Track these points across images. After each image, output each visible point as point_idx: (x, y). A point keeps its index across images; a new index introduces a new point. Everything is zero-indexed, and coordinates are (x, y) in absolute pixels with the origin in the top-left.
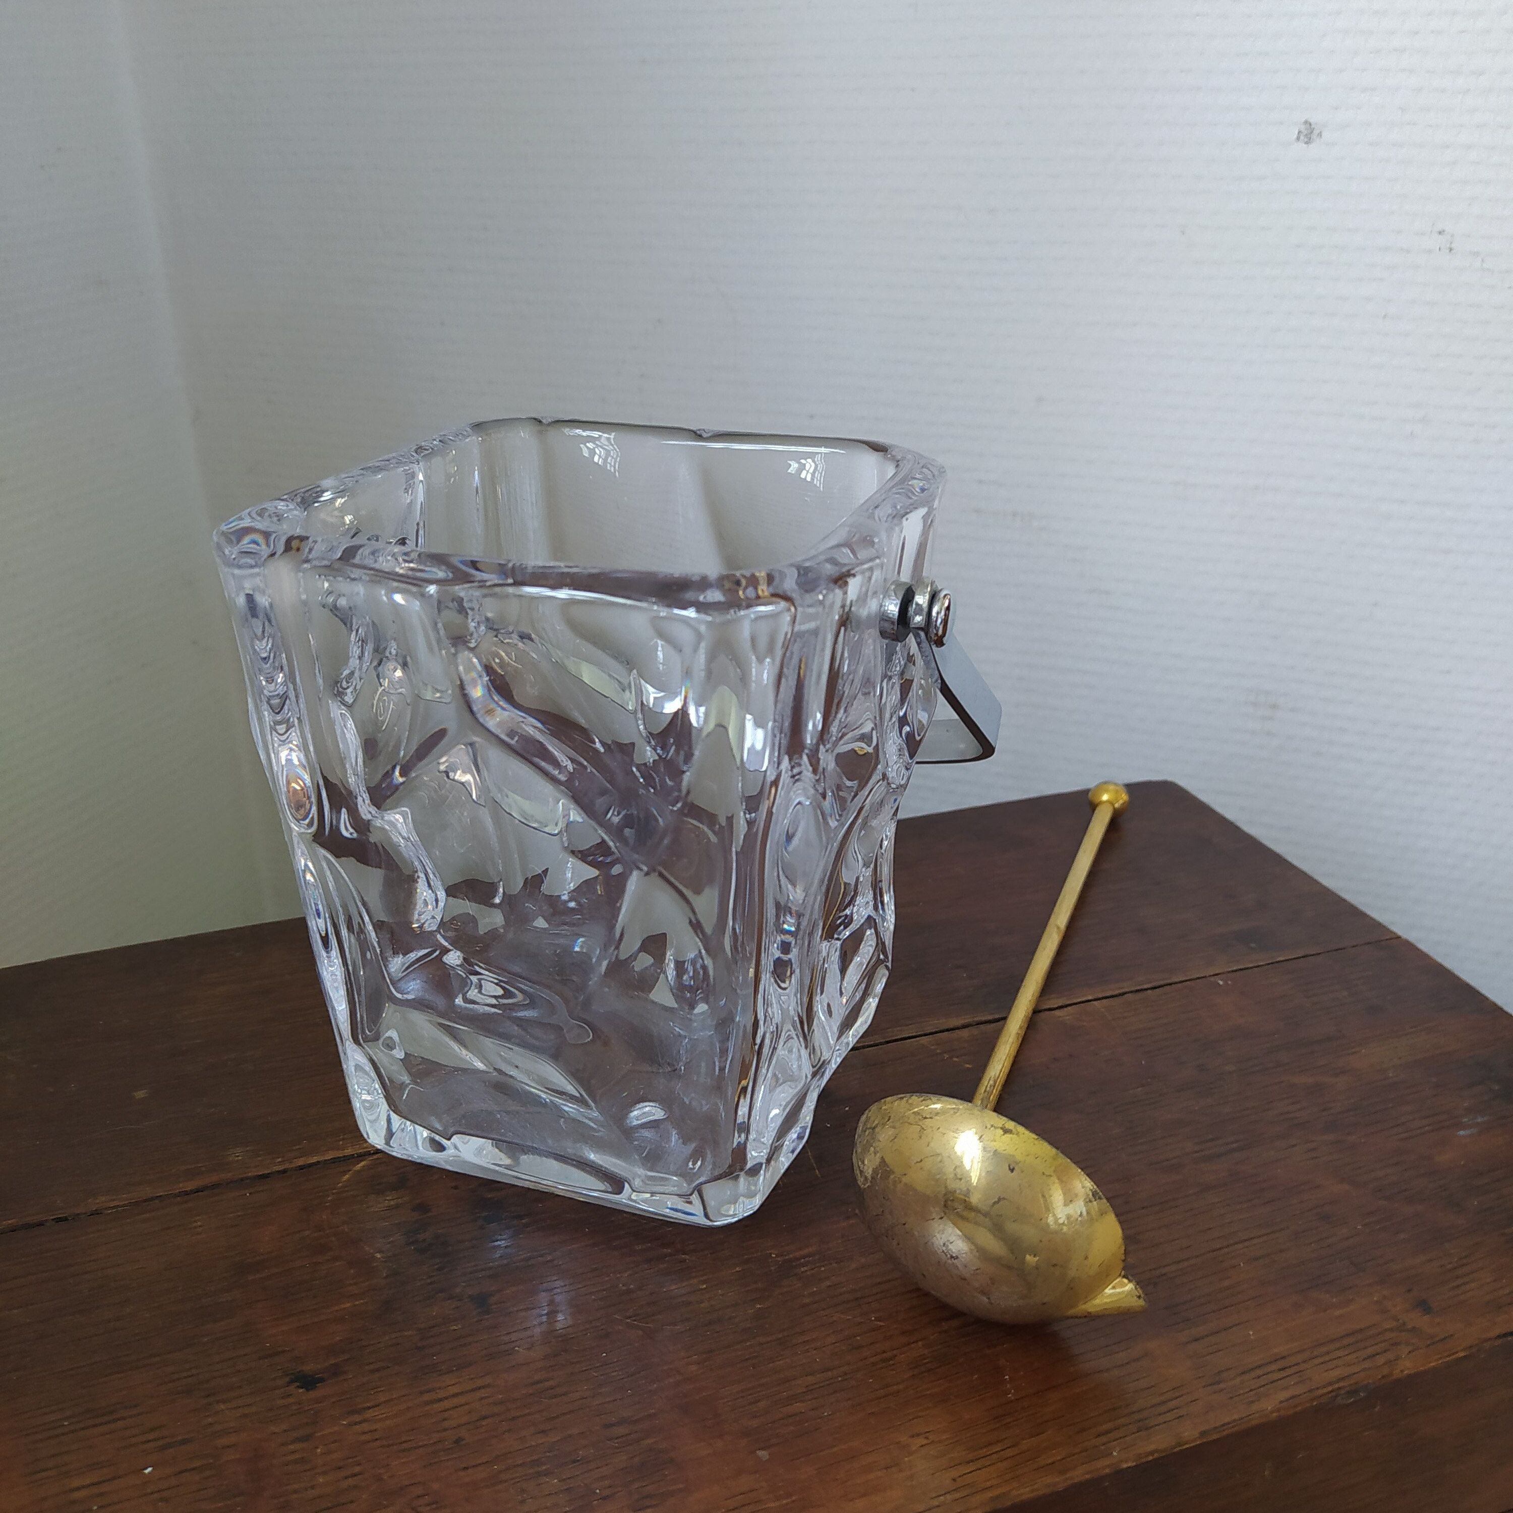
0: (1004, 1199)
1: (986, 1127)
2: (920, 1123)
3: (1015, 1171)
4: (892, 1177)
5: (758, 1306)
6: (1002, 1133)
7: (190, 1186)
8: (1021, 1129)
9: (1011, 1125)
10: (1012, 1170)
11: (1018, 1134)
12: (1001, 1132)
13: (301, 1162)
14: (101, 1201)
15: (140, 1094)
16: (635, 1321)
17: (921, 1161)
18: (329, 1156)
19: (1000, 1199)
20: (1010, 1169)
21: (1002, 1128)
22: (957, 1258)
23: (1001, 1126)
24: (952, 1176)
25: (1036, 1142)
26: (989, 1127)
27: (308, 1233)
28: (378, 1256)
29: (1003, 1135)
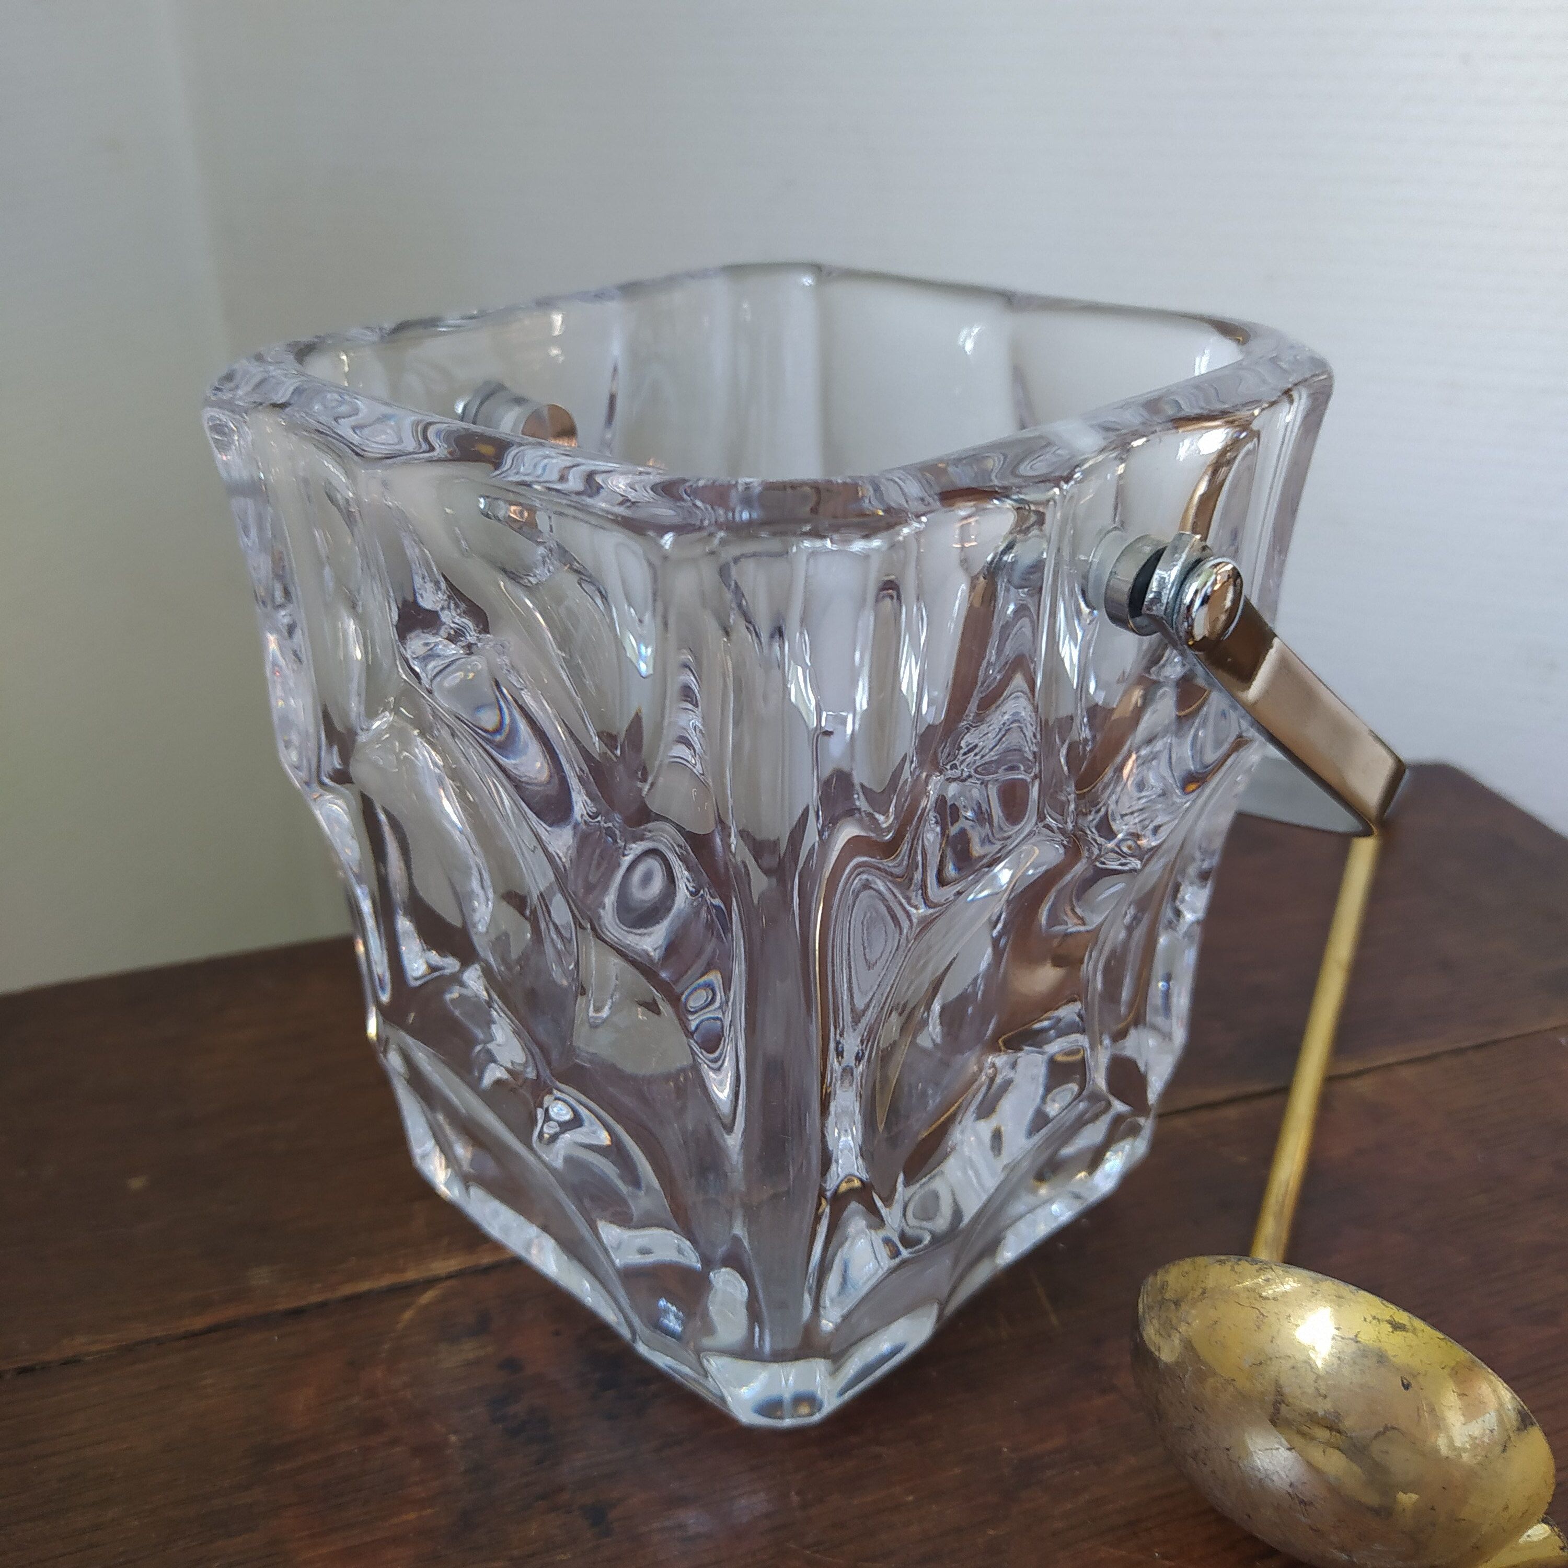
0: (1394, 1428)
1: (1365, 1320)
2: (1257, 1305)
3: (1410, 1389)
4: (1211, 1380)
5: (991, 1532)
6: (1391, 1330)
7: (199, 1323)
8: (1419, 1324)
9: (1403, 1317)
10: (1407, 1386)
11: (1414, 1331)
12: (1389, 1328)
13: (348, 1290)
14: (79, 1344)
15: (136, 1183)
16: (817, 1552)
17: (1261, 1363)
18: (385, 1281)
19: (1387, 1428)
20: (1403, 1384)
21: (1389, 1322)
22: (1311, 1504)
23: (1388, 1318)
24: (1311, 1390)
25: (1442, 1344)
26: (1369, 1319)
27: (356, 1400)
28: (453, 1438)
29: (1393, 1332)
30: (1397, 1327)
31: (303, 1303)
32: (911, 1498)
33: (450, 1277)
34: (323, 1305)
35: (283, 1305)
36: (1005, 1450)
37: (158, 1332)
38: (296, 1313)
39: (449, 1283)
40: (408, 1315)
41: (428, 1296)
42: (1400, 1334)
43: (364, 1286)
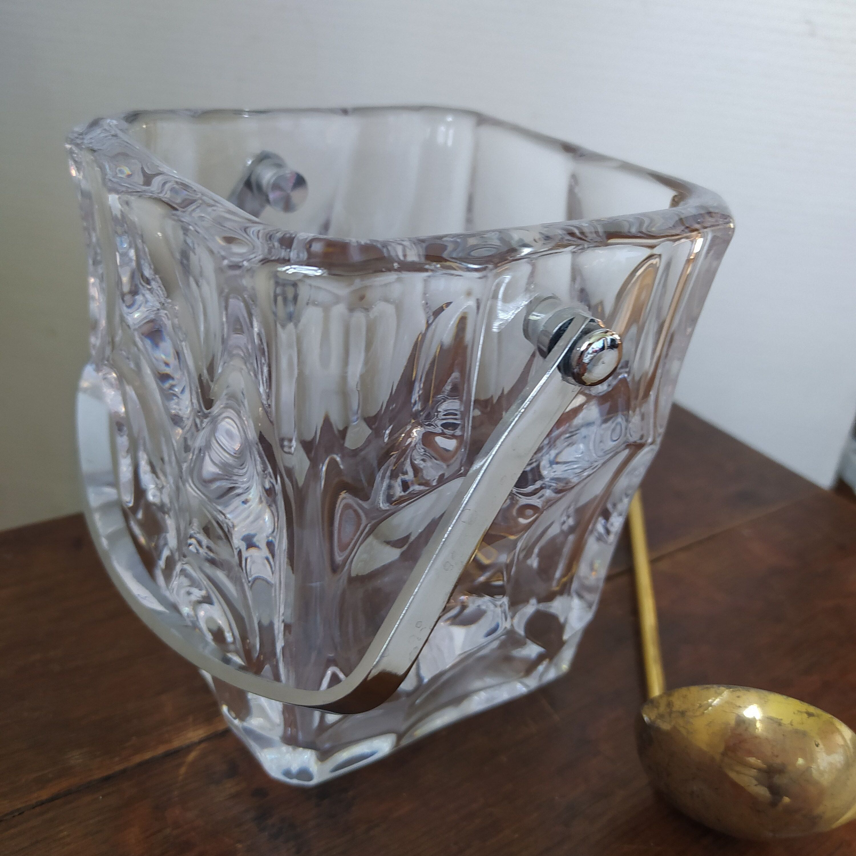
1: (794, 713)
7: (45, 794)
8: (820, 712)
9: (812, 709)
11: (819, 716)
12: (806, 716)
13: (137, 759)
18: (161, 750)
21: (806, 713)
23: (805, 710)
26: (796, 712)
27: (168, 831)
28: (239, 846)
29: (808, 718)
30: (810, 715)
31: (110, 772)
32: (517, 836)
33: (200, 742)
34: (124, 772)
35: (98, 775)
36: (557, 798)
37: (19, 805)
38: (107, 779)
39: (203, 746)
40: (183, 770)
41: (192, 756)
42: (812, 719)
43: (148, 755)
